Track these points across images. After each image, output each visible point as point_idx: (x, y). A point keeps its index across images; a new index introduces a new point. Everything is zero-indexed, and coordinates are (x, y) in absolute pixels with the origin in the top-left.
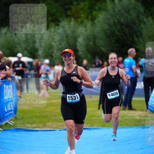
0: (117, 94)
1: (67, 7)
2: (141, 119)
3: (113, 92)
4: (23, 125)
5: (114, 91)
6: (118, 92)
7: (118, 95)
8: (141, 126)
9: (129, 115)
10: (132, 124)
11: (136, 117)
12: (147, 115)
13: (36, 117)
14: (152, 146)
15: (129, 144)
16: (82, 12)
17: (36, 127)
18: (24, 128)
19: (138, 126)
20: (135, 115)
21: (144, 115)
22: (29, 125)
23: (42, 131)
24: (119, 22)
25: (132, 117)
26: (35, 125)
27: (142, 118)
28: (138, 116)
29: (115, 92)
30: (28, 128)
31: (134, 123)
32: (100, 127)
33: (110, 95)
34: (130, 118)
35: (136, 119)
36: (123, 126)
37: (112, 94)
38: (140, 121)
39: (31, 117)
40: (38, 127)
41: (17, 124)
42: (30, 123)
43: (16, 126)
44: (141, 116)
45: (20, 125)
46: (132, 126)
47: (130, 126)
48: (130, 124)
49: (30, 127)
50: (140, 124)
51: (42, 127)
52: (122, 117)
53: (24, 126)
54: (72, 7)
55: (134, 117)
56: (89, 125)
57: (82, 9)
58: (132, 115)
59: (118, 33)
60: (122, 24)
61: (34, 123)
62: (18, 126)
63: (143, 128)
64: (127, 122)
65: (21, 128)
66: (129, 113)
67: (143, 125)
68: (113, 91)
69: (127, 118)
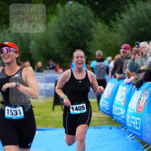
0: (83, 108)
3: (78, 106)
5: (80, 104)
6: (85, 107)
7: (85, 110)
29: (81, 105)
33: (73, 109)
37: (76, 107)
59: (70, 37)
68: (78, 104)
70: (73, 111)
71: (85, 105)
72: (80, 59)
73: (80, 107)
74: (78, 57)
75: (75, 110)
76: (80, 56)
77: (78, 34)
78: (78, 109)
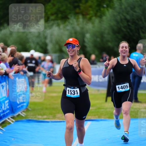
0: (127, 87)
1: (76, 4)
3: (123, 85)
4: (34, 116)
5: (124, 83)
6: (128, 86)
7: (129, 88)
9: (135, 107)
11: (142, 109)
13: (47, 109)
15: (135, 135)
16: (90, 9)
17: (46, 119)
18: (35, 119)
20: (141, 107)
22: (40, 117)
23: (52, 122)
24: (126, 19)
26: (45, 117)
28: (144, 109)
29: (125, 85)
30: (39, 119)
32: (107, 119)
33: (119, 88)
34: (136, 110)
37: (122, 87)
39: (42, 109)
40: (49, 119)
41: (29, 116)
42: (41, 115)
43: (28, 118)
45: (31, 117)
49: (41, 118)
51: (52, 119)
53: (35, 118)
54: (81, 5)
55: (139, 109)
56: (97, 117)
57: (91, 7)
58: (138, 107)
59: (124, 30)
60: (128, 21)
61: (44, 115)
64: (133, 114)
65: (33, 119)
68: (123, 84)
69: (133, 110)
70: (119, 89)
71: (128, 84)
72: (124, 49)
73: (124, 86)
74: (123, 47)
75: (121, 88)
76: (124, 46)
77: (133, 27)
78: (123, 87)
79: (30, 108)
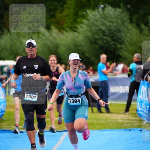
1: (52, 13)
2: (123, 122)
4: (9, 126)
8: (124, 129)
9: (112, 118)
10: (114, 127)
11: (119, 120)
12: (129, 118)
14: (134, 148)
15: (112, 146)
16: (67, 18)
19: (121, 129)
20: (118, 118)
21: (127, 118)
25: (115, 120)
27: (125, 121)
28: (121, 120)
31: (117, 126)
34: (113, 121)
35: (119, 122)
36: (106, 128)
38: (122, 124)
41: (3, 126)
43: (2, 128)
44: (123, 120)
45: (6, 127)
46: (115, 129)
47: (113, 129)
48: (113, 127)
50: (123, 127)
52: (106, 120)
53: (9, 128)
54: (57, 14)
55: (117, 120)
57: (67, 16)
58: (115, 118)
62: (4, 128)
63: (126, 131)
64: (110, 125)
65: (7, 129)
66: (112, 117)
67: (125, 128)
69: (110, 121)
79: (5, 118)
